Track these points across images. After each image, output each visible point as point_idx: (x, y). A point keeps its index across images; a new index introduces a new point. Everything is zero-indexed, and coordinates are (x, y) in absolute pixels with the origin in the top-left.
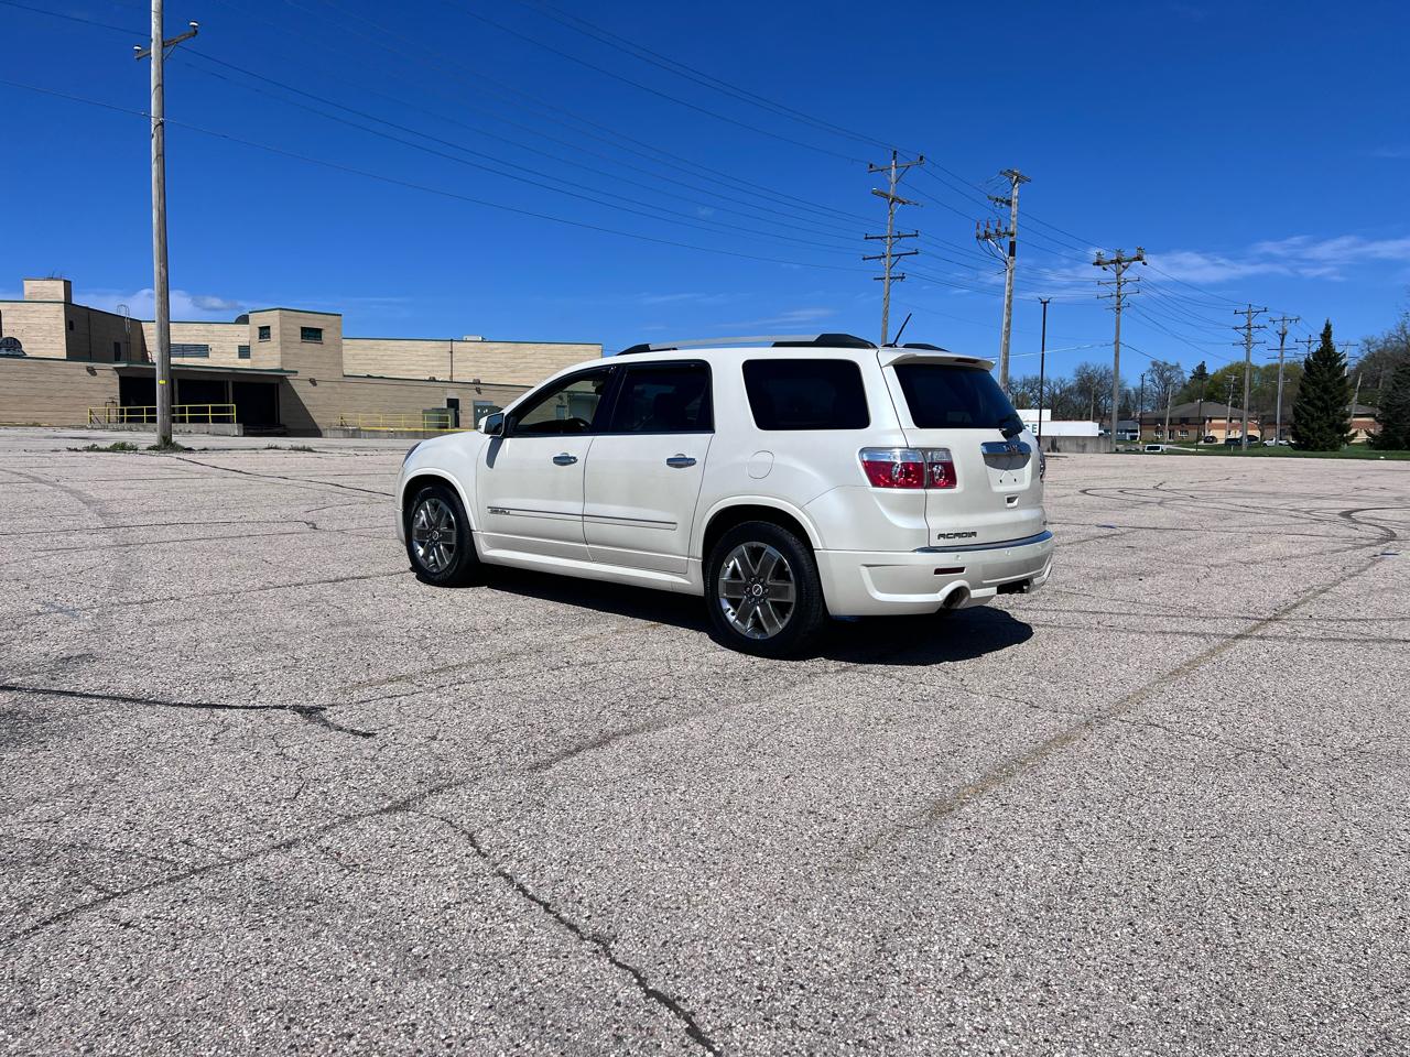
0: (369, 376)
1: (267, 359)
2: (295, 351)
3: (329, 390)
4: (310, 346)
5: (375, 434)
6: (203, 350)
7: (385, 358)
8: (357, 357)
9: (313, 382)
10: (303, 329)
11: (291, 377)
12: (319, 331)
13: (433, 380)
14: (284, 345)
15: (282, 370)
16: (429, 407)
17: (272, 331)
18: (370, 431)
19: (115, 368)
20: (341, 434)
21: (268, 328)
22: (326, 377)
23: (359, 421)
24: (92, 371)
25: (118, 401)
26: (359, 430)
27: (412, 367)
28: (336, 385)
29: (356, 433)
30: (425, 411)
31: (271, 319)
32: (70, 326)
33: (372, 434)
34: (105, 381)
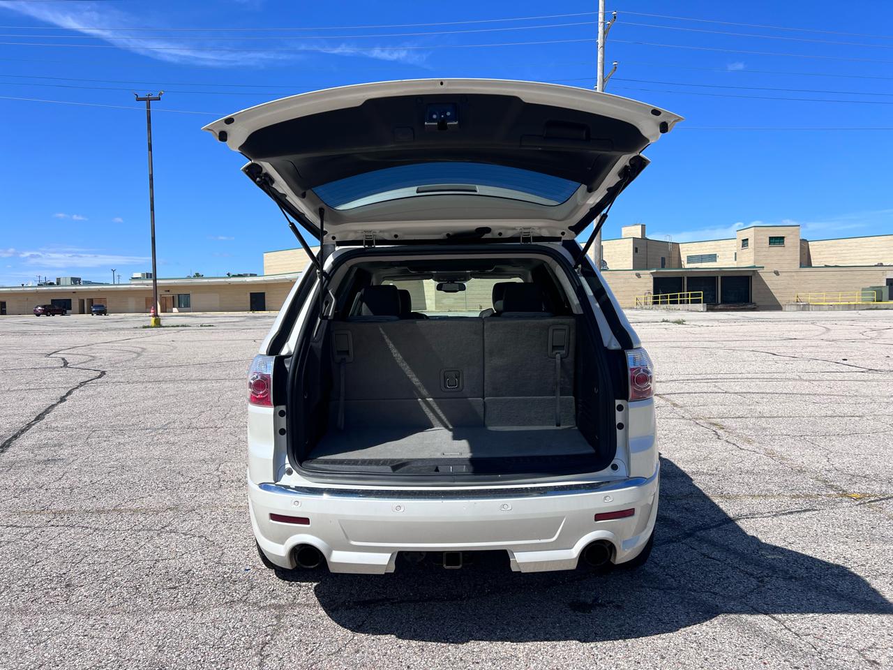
0: (826, 266)
1: (746, 260)
2: (765, 253)
3: (788, 278)
4: (776, 249)
5: (819, 307)
6: (713, 258)
7: (844, 252)
8: (822, 253)
9: (777, 273)
10: (771, 238)
11: (760, 271)
12: (783, 238)
13: (881, 265)
14: (756, 251)
15: (754, 267)
16: (868, 286)
17: (749, 241)
18: (815, 305)
19: (652, 273)
20: (794, 308)
21: (747, 239)
22: (786, 269)
23: (809, 298)
24: (638, 276)
25: (652, 292)
26: (809, 305)
27: (864, 257)
28: (793, 274)
29: (805, 307)
30: (863, 289)
31: (749, 234)
32: (636, 250)
33: (818, 307)
34: (644, 281)
